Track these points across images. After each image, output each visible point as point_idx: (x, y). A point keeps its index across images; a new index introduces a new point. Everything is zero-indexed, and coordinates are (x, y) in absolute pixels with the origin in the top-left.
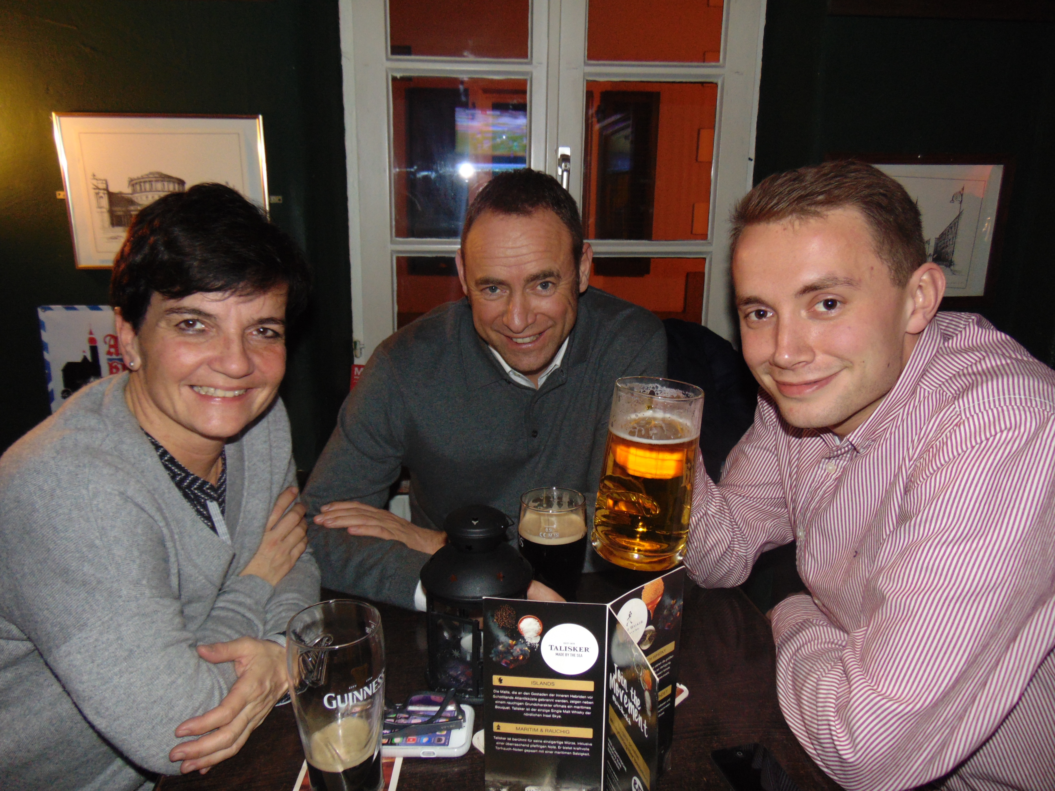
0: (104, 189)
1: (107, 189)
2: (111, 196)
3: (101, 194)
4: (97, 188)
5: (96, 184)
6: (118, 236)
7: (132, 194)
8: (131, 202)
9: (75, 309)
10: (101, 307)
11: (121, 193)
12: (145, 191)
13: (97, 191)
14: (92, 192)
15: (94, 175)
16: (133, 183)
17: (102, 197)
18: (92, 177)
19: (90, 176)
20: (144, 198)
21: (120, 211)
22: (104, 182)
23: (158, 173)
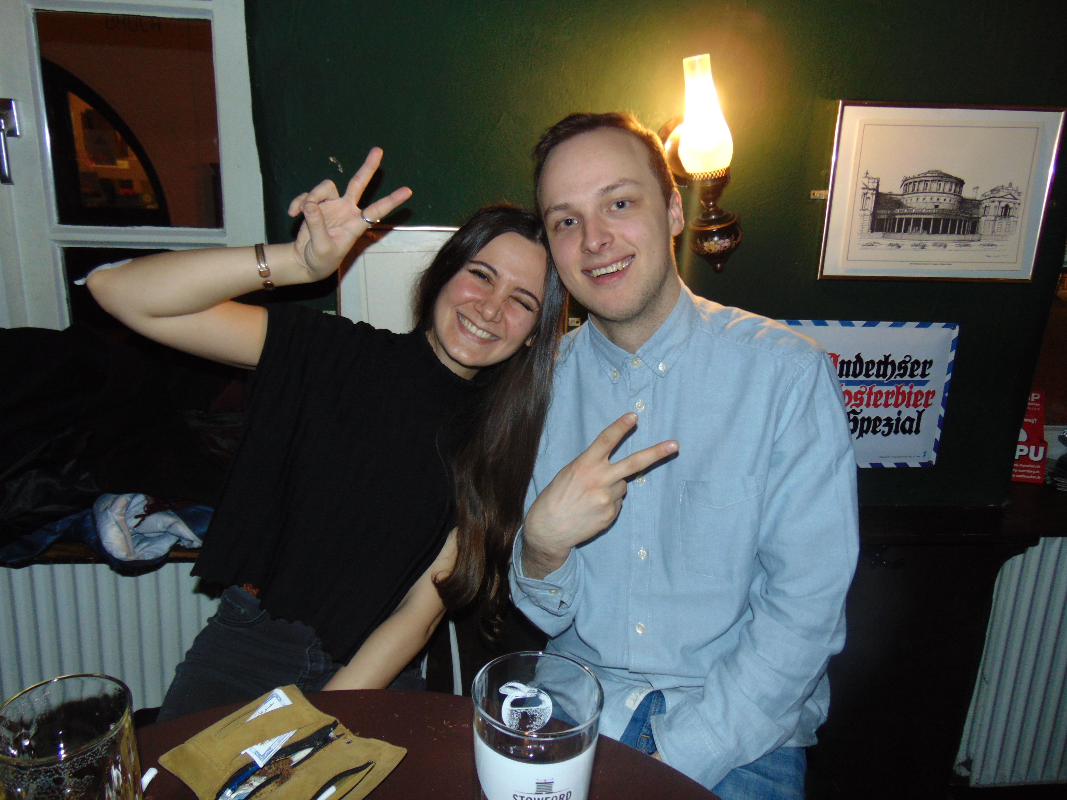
0: (874, 189)
1: (876, 190)
2: (879, 197)
3: (869, 195)
4: (867, 188)
5: (867, 184)
6: (875, 243)
7: (902, 195)
8: (899, 204)
9: (799, 324)
10: (827, 322)
11: (890, 194)
12: (918, 192)
13: (866, 191)
14: (860, 192)
15: (867, 173)
16: (906, 183)
17: (869, 198)
18: (865, 175)
19: (862, 174)
20: (914, 200)
21: (884, 214)
22: (876, 181)
23: (937, 171)
